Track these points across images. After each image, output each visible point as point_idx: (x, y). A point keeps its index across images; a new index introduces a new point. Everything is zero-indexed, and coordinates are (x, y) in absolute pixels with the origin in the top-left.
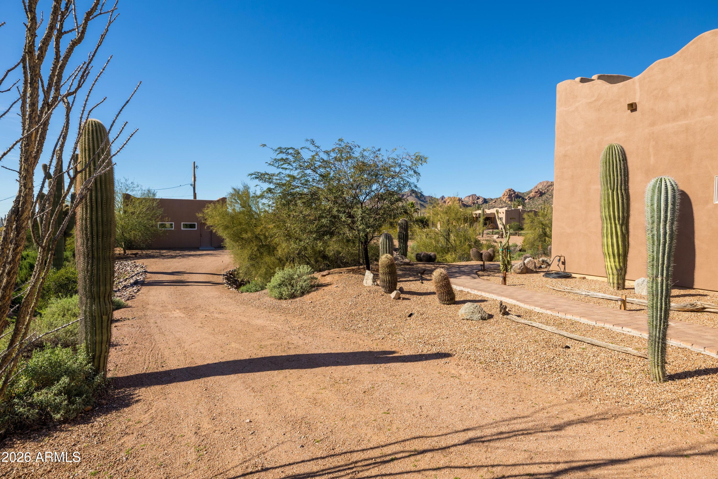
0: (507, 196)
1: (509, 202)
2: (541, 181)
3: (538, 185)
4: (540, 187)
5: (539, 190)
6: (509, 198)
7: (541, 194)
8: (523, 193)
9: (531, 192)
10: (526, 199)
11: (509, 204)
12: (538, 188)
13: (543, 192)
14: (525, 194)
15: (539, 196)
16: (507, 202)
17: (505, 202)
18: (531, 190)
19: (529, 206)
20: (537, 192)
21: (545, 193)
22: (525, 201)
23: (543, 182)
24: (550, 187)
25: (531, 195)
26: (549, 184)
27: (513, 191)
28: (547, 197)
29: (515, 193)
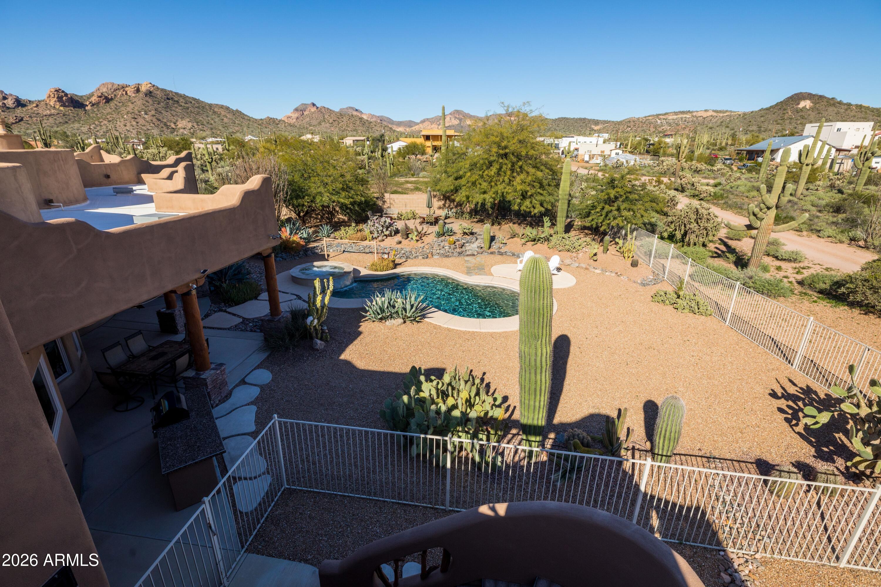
0: (55, 99)
1: (62, 108)
2: (104, 82)
3: (100, 86)
4: (105, 90)
5: (102, 94)
6: (58, 101)
7: (108, 100)
8: (82, 96)
9: (92, 95)
10: (87, 106)
11: (61, 111)
12: (101, 91)
13: (110, 97)
14: (84, 98)
15: (106, 102)
16: (57, 107)
17: (54, 107)
18: (93, 93)
19: (94, 115)
20: (100, 97)
21: (112, 99)
22: (87, 108)
23: (107, 84)
24: (117, 92)
25: (94, 99)
26: (115, 87)
27: (63, 92)
28: (116, 105)
29: (66, 95)
